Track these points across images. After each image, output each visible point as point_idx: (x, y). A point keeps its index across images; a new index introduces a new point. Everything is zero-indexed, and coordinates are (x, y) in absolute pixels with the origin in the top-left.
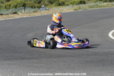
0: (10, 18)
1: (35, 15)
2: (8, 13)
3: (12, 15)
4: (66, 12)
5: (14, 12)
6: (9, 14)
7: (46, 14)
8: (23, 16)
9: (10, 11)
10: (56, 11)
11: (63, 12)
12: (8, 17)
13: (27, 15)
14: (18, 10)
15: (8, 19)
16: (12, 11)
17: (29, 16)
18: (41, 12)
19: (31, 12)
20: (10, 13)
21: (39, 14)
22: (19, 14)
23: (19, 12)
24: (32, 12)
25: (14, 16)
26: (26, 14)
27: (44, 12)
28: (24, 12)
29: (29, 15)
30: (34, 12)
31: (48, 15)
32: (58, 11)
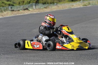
0: (19, 14)
3: (23, 11)
4: (76, 7)
5: (25, 8)
6: (20, 10)
7: (55, 10)
8: (33, 12)
9: (22, 7)
10: (65, 7)
11: (72, 7)
13: (37, 11)
14: (29, 7)
15: (17, 15)
16: (23, 7)
18: (52, 8)
19: (42, 8)
20: (21, 9)
21: (49, 10)
22: (29, 10)
23: (30, 9)
24: (43, 8)
25: (24, 12)
26: (36, 10)
27: (54, 8)
28: (35, 8)
29: (39, 11)
30: (45, 8)
31: (57, 11)
32: (68, 7)
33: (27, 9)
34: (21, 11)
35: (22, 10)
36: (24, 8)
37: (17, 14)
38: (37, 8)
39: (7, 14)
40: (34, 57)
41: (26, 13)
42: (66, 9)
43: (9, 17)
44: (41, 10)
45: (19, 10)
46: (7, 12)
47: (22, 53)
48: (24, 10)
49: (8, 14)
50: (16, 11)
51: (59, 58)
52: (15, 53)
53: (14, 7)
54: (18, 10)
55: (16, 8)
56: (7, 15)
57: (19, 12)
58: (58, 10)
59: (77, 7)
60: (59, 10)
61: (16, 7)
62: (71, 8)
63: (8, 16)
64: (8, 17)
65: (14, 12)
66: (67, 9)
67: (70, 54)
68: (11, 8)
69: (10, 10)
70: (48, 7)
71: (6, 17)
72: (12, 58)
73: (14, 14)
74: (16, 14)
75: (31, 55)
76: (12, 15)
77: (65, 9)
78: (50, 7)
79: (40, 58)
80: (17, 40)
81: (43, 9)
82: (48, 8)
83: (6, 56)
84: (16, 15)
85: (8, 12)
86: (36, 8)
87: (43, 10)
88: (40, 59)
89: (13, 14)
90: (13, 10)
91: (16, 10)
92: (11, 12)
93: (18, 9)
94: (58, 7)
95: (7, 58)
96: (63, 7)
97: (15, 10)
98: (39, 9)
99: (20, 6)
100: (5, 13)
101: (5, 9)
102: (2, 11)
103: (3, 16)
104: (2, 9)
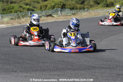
3: (46, 18)
5: (48, 14)
7: (86, 17)
8: (58, 20)
10: (99, 14)
11: (108, 15)
13: (63, 17)
14: (53, 13)
16: (46, 13)
17: (65, 20)
18: (82, 15)
19: (69, 14)
20: (43, 16)
21: (78, 17)
22: (54, 17)
24: (71, 15)
25: (47, 19)
26: (61, 17)
27: (84, 15)
28: (60, 14)
29: (65, 18)
30: (73, 14)
31: (88, 18)
32: (102, 14)
33: (51, 15)
34: (43, 18)
35: (45, 17)
36: (46, 14)
38: (64, 15)
39: (25, 21)
40: (59, 75)
41: (49, 20)
42: (100, 16)
44: (68, 17)
46: (25, 18)
47: (44, 71)
48: (47, 16)
49: (27, 21)
52: (35, 70)
53: (35, 12)
57: (41, 19)
60: (91, 17)
61: (37, 12)
62: (105, 15)
67: (104, 73)
68: (31, 13)
69: (29, 17)
70: (77, 13)
75: (55, 73)
78: (80, 13)
80: (38, 54)
82: (76, 15)
83: (24, 74)
85: (27, 18)
86: (62, 15)
87: (71, 17)
94: (90, 13)
98: (65, 16)
99: (42, 11)
100: (23, 20)
101: (23, 15)
102: (19, 18)
103: (21, 24)
104: (19, 14)
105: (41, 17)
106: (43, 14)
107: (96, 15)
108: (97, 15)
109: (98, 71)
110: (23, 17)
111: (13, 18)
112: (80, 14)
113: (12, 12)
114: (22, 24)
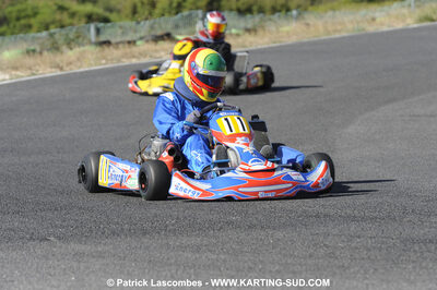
0: (134, 61)
1: (244, 47)
2: (135, 38)
3: (151, 46)
4: (385, 29)
5: (159, 33)
6: (139, 43)
7: (293, 40)
9: (145, 27)
10: (339, 27)
11: (371, 29)
12: (125, 56)
14: (177, 27)
15: (126, 62)
16: (152, 27)
18: (278, 32)
19: (234, 31)
20: (141, 38)
21: (266, 40)
23: (181, 35)
24: (241, 32)
25: (156, 51)
27: (288, 33)
30: (248, 30)
31: (301, 44)
32: (350, 26)
33: (168, 36)
34: (142, 46)
35: (147, 41)
36: (153, 33)
37: (124, 60)
39: (78, 59)
40: (198, 249)
41: (163, 53)
42: (344, 34)
43: (86, 72)
45: (131, 43)
46: (77, 50)
47: (144, 234)
48: (157, 39)
49: (84, 59)
50: (117, 44)
51: (311, 256)
52: (114, 233)
53: (112, 27)
54: (129, 42)
55: (120, 31)
56: (79, 64)
57: (135, 49)
58: (305, 40)
59: (391, 29)
60: (312, 39)
61: (121, 27)
62: (364, 29)
63: (82, 70)
64: (82, 73)
65: (111, 52)
66: (344, 38)
67: (359, 237)
68: (98, 31)
69: (90, 43)
71: (75, 73)
72: (101, 255)
73: (112, 60)
74: (119, 61)
75: (184, 240)
76: (104, 61)
77: (337, 35)
78: (271, 26)
79: (223, 257)
81: (238, 35)
82: (260, 32)
83: (74, 247)
84: (120, 64)
85: (82, 49)
87: (240, 40)
88: (225, 261)
89: (104, 58)
90: (107, 43)
91: (119, 40)
92: (98, 49)
93: (128, 38)
94: (308, 25)
95: (78, 256)
96: (330, 28)
97: (113, 41)
99: (138, 23)
100: (71, 54)
101: (72, 36)
102: (55, 48)
103: (61, 69)
104: (57, 36)
105: (134, 42)
106: (142, 34)
107: (328, 33)
108: (335, 31)
109: (336, 231)
110: (70, 43)
111: (34, 51)
112: (273, 28)
113: (30, 27)
114: (67, 70)
